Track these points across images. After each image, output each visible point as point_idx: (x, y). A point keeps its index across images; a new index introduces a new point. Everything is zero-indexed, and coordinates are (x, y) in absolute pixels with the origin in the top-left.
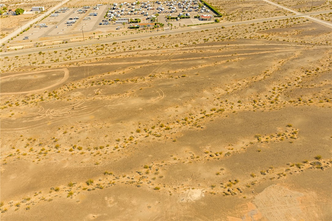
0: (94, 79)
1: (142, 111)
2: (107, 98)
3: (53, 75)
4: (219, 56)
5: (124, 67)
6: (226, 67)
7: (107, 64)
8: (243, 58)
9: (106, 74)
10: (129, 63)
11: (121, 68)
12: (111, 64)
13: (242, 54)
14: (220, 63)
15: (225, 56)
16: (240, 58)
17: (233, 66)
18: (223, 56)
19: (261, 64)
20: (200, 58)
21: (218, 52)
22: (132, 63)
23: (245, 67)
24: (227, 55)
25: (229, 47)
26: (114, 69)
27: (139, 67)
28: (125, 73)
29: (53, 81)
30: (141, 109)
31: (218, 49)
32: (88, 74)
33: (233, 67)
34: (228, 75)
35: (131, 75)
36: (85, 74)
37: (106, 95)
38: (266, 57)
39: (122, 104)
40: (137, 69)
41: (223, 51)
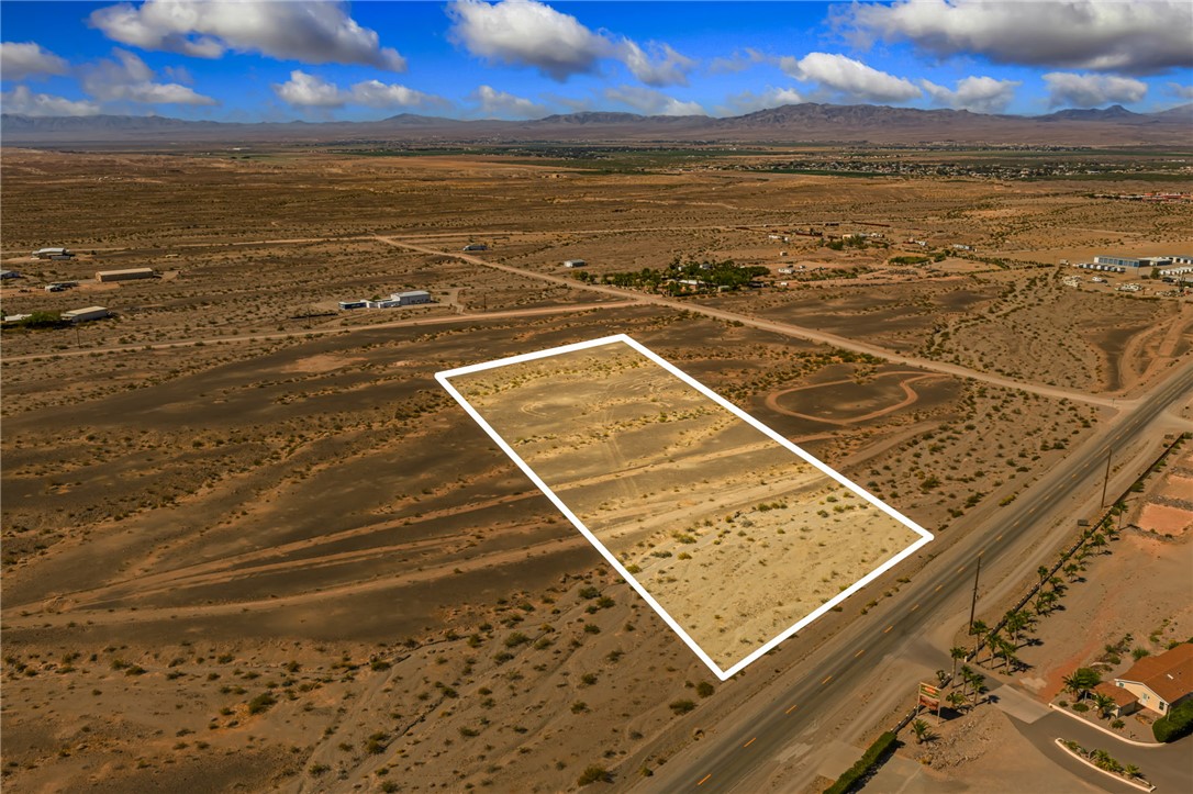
4: (466, 508)
6: (423, 476)
8: (375, 512)
10: (723, 454)
13: (381, 527)
14: (449, 485)
15: (444, 513)
16: (388, 511)
17: (401, 482)
18: (452, 511)
19: (312, 498)
21: (486, 529)
22: (714, 456)
23: (365, 483)
24: (438, 518)
25: (449, 559)
27: (672, 450)
31: (491, 541)
33: (401, 478)
34: (409, 457)
38: (289, 529)
41: (465, 534)
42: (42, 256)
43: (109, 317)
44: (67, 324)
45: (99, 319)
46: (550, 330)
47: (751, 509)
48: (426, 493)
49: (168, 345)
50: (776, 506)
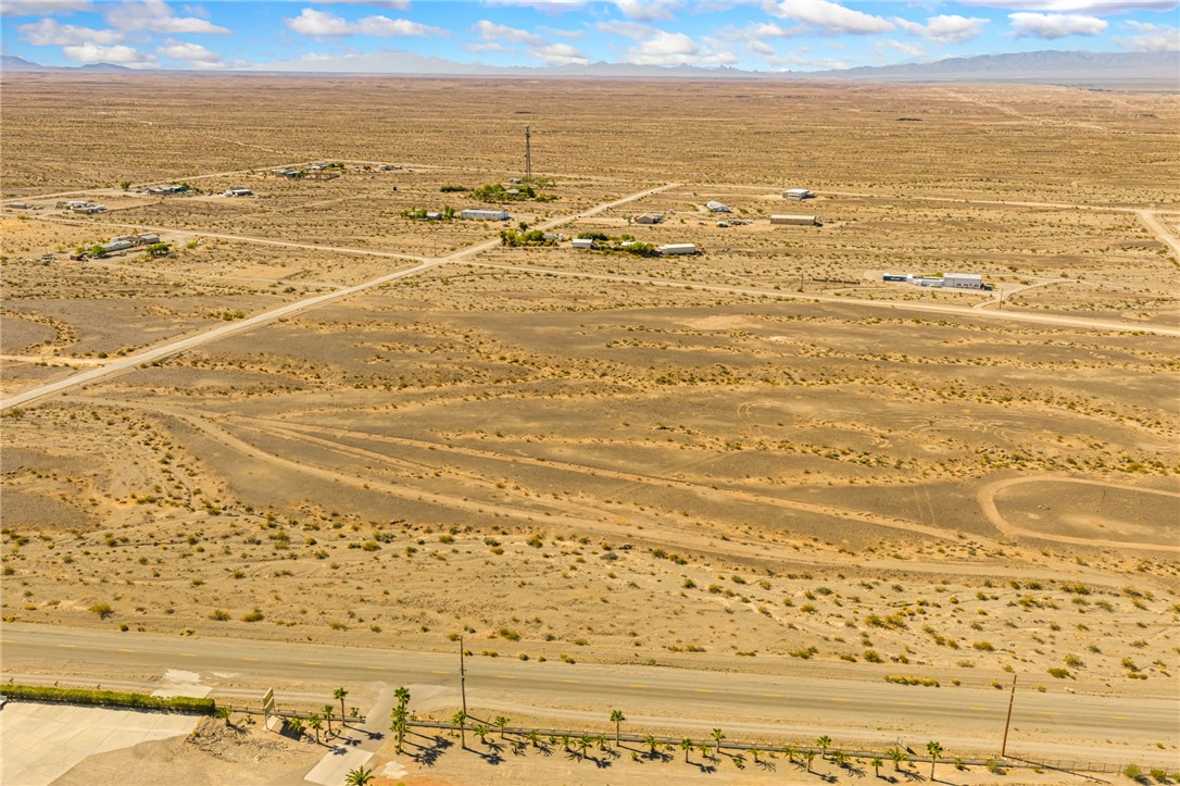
0: (897, 479)
1: (799, 395)
2: (860, 427)
3: (1037, 517)
5: (799, 492)
7: (853, 515)
9: (861, 482)
10: (778, 502)
11: (811, 491)
12: (840, 512)
18: (478, 453)
20: (545, 464)
22: (767, 500)
26: (831, 494)
27: (752, 481)
28: (802, 472)
29: (1019, 494)
30: (798, 397)
32: (915, 492)
35: (790, 462)
36: (927, 495)
37: (862, 433)
39: (831, 411)
40: (761, 474)
42: (785, 195)
43: (695, 253)
44: (654, 254)
45: (684, 254)
46: (1015, 343)
47: (646, 549)
48: (499, 435)
49: (665, 284)
50: (675, 558)
